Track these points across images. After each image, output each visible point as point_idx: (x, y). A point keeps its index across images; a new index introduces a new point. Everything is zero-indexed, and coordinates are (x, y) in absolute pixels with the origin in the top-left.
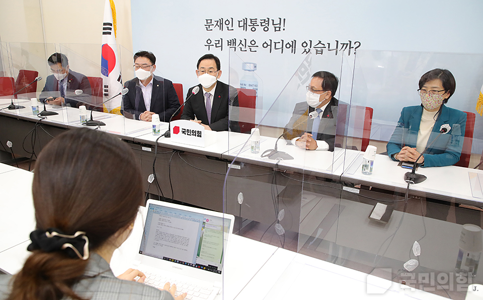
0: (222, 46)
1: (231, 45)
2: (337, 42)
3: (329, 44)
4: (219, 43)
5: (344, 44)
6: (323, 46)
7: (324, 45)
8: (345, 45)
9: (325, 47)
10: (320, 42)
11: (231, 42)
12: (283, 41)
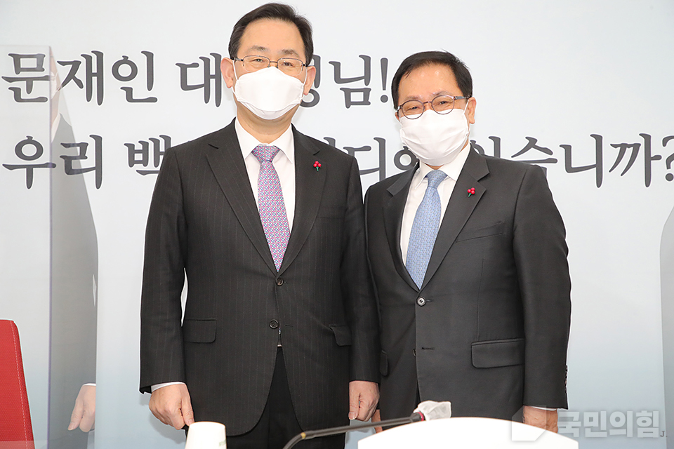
0: (98, 168)
1: (145, 162)
2: (599, 139)
3: (568, 149)
4: (83, 156)
5: (623, 147)
6: (546, 156)
7: (550, 152)
8: (629, 151)
9: (555, 161)
10: (532, 143)
11: (145, 151)
12: (382, 142)
